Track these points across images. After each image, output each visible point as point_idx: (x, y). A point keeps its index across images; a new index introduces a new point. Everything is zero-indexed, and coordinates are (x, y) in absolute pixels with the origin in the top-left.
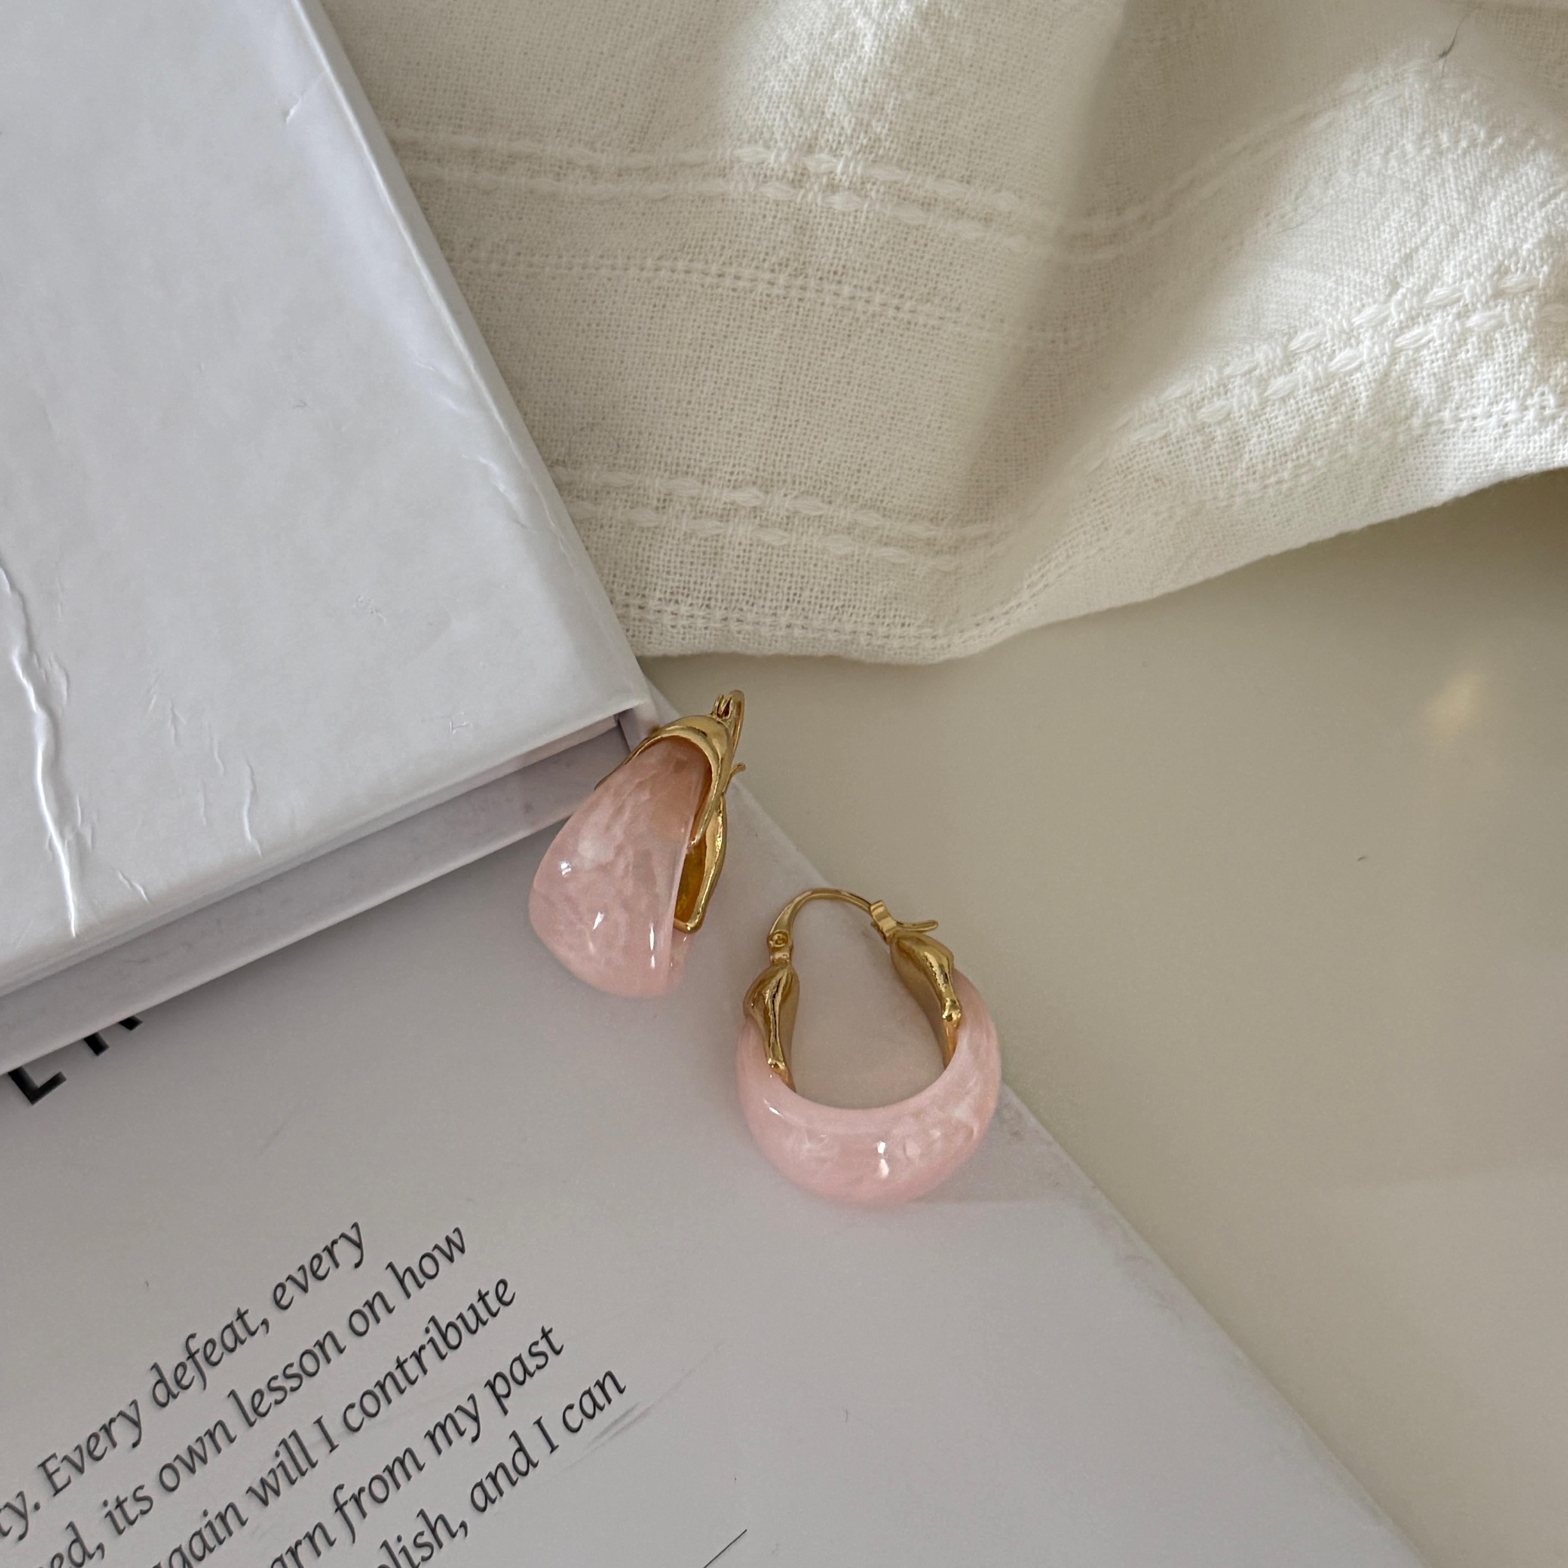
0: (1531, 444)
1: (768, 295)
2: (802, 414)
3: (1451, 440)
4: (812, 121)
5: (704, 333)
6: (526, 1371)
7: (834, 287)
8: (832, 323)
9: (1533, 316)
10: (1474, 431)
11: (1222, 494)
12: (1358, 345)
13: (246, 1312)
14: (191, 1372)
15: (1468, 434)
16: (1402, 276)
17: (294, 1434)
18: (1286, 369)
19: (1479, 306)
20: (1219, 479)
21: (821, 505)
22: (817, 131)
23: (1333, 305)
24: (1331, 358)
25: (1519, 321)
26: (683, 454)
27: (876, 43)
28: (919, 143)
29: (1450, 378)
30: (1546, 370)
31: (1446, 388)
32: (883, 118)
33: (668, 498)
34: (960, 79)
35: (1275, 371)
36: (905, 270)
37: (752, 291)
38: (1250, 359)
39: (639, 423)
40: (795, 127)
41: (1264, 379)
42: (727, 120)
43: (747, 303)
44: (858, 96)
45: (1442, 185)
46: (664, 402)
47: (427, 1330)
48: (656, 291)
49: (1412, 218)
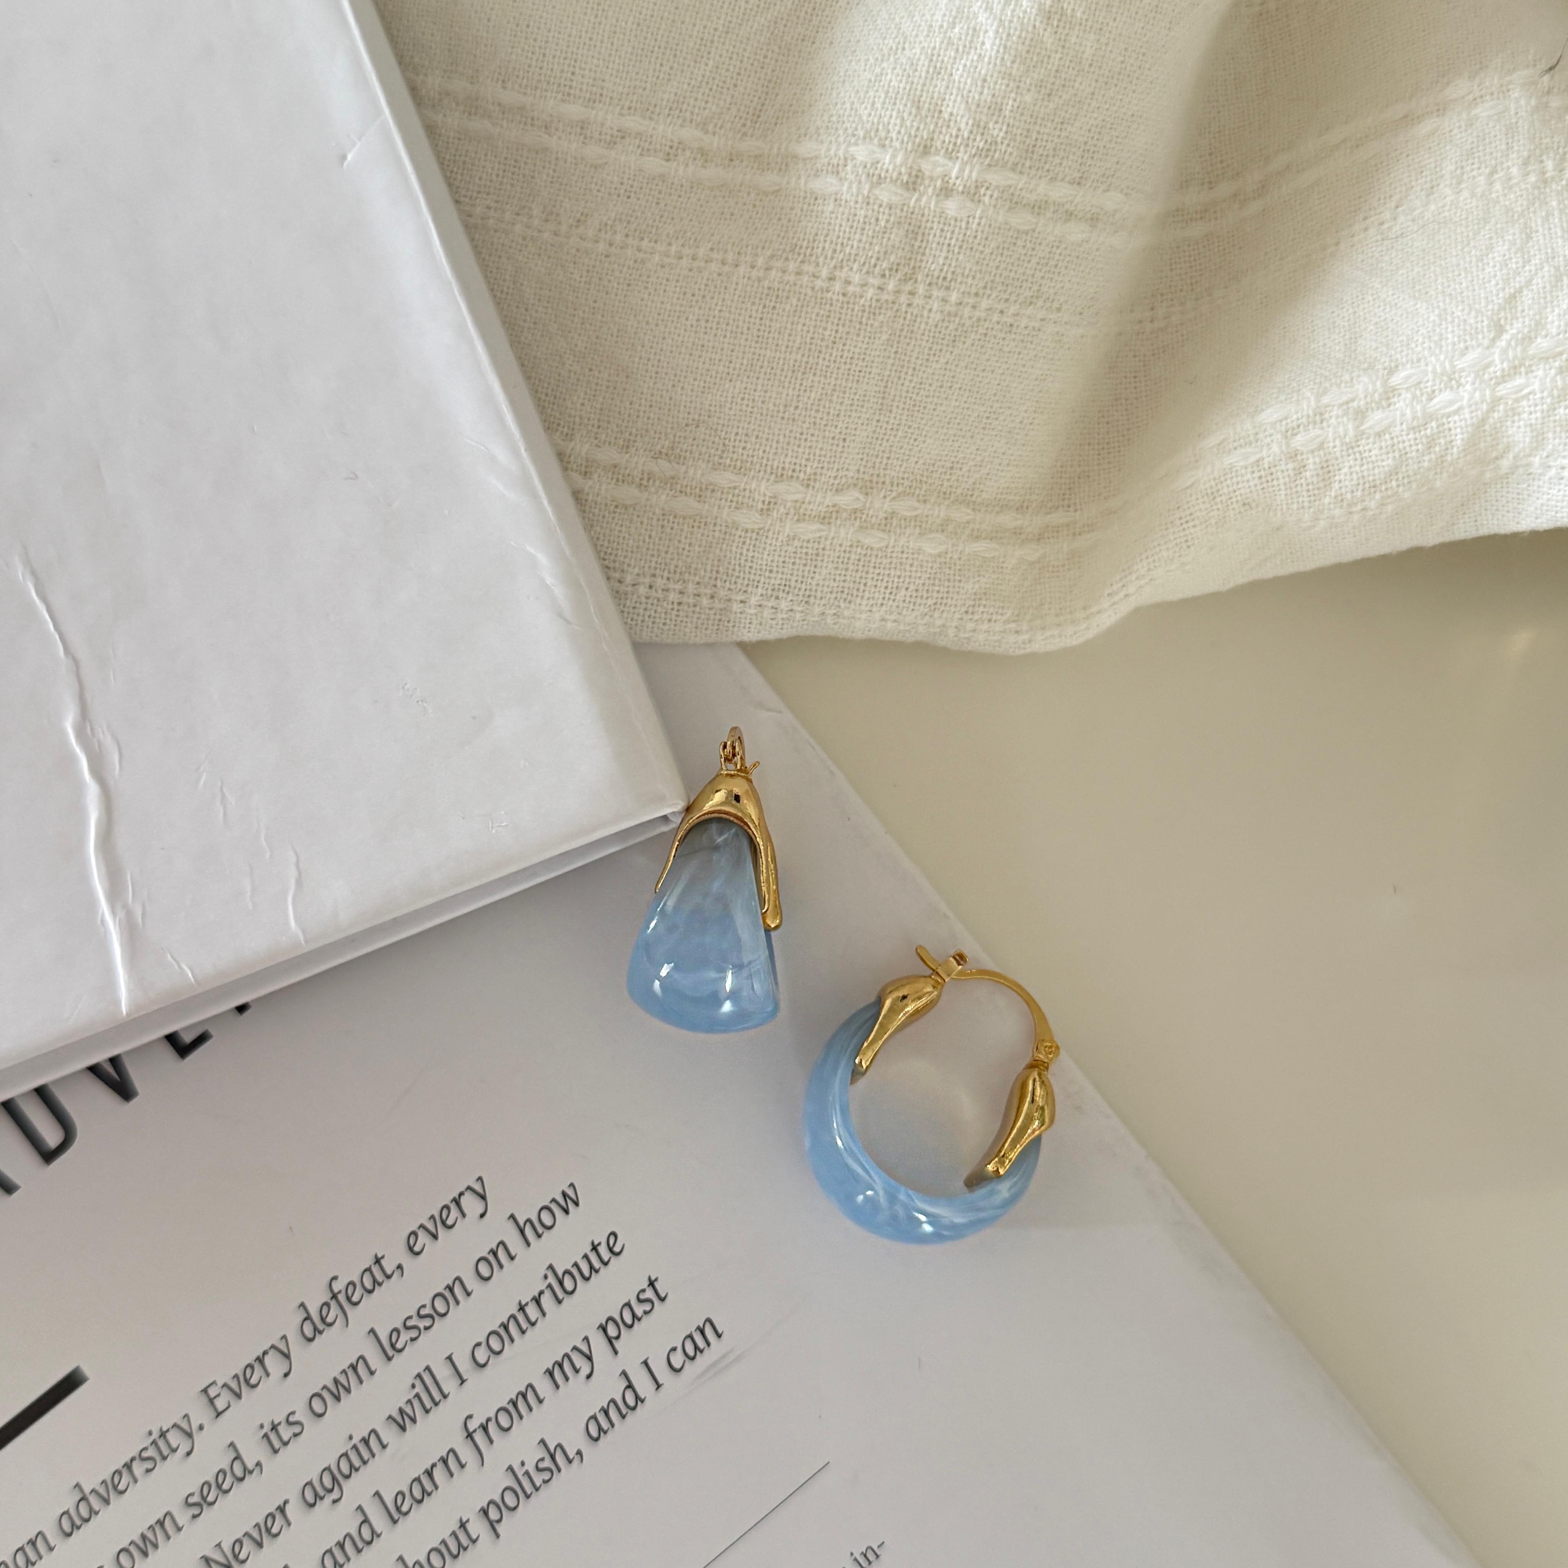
1: (878, 301)
2: (904, 417)
3: (1536, 483)
4: (929, 120)
5: (812, 338)
6: (634, 1315)
7: (942, 293)
8: (938, 330)
10: (1562, 479)
11: (1306, 517)
12: (1458, 387)
13: (383, 1257)
14: (334, 1311)
15: (1555, 481)
16: (1506, 319)
17: (428, 1368)
18: (1384, 403)
20: (1306, 504)
21: (917, 505)
22: (934, 132)
23: (1436, 342)
24: (1430, 399)
26: (788, 460)
27: (997, 42)
28: (1035, 146)
29: (1545, 430)
32: (1001, 120)
33: (773, 500)
34: (1079, 79)
35: (1374, 405)
36: (1012, 275)
37: (861, 297)
38: (1349, 390)
39: (746, 426)
40: (912, 126)
41: (1362, 412)
42: (841, 112)
43: (856, 308)
44: (977, 97)
45: (1546, 219)
46: (771, 405)
47: (546, 1277)
48: (766, 291)
49: (1516, 253)
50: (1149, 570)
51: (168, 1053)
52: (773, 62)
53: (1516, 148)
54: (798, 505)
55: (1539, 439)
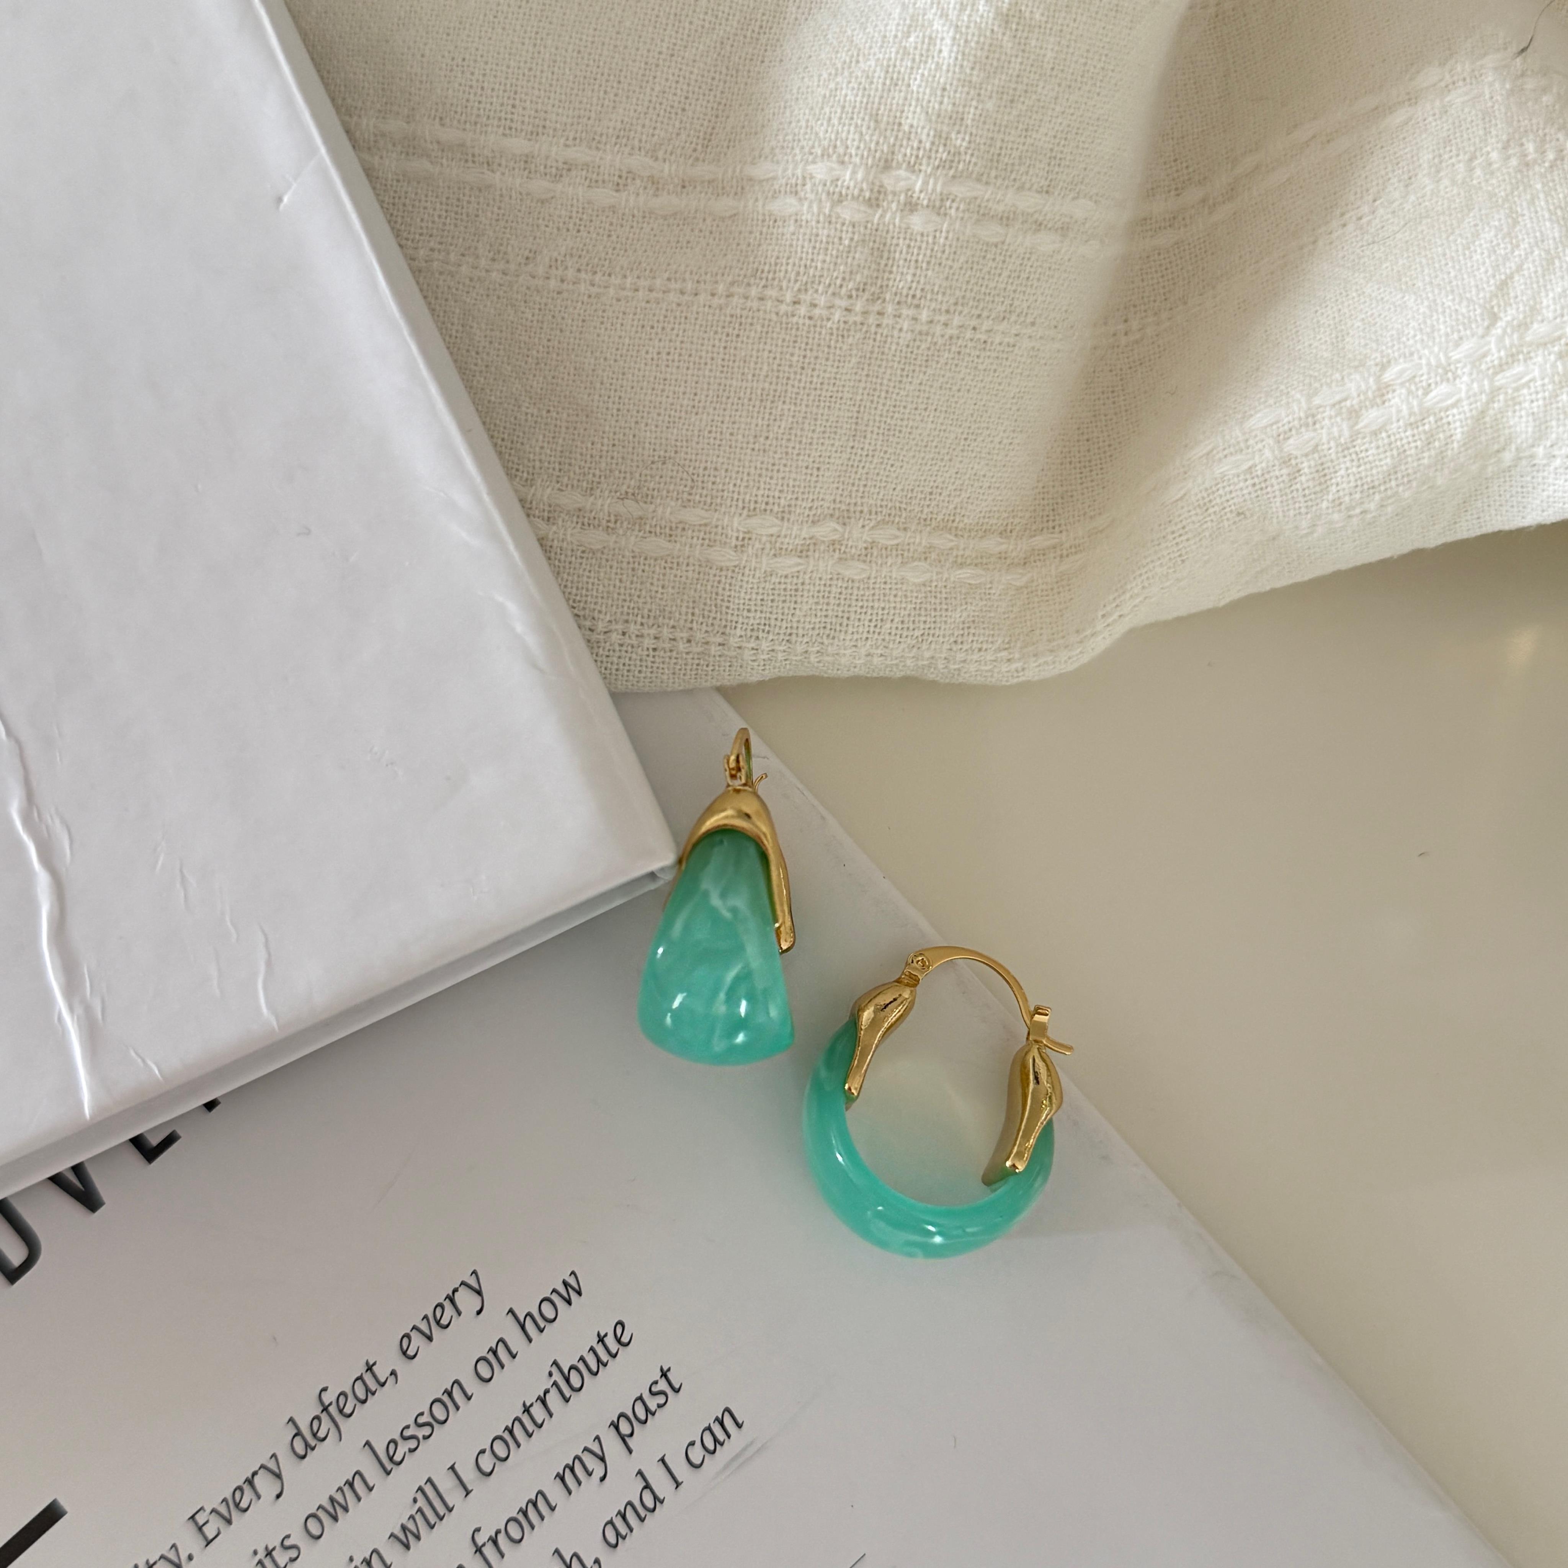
1: (845, 322)
2: (879, 443)
3: (1541, 474)
4: (888, 133)
5: (779, 365)
6: (647, 1410)
7: (911, 312)
8: (910, 350)
11: (1304, 524)
12: (1455, 379)
13: (374, 1364)
14: (326, 1424)
16: (1499, 306)
17: (429, 1480)
18: (1378, 401)
20: (1303, 510)
21: (898, 533)
22: (894, 145)
23: (1428, 334)
24: (1426, 393)
26: (761, 492)
27: (955, 49)
28: (999, 155)
29: (1548, 418)
31: (1543, 427)
32: (963, 129)
33: (747, 536)
34: (1041, 84)
35: (1367, 403)
36: (983, 289)
37: (828, 319)
38: (1341, 389)
39: (715, 459)
40: (871, 141)
41: (1355, 411)
42: (796, 131)
43: (824, 332)
44: (937, 106)
45: (1532, 202)
46: (740, 437)
47: (550, 1374)
48: (728, 319)
49: (1503, 238)
50: (1143, 588)
51: (134, 1157)
52: (722, 84)
53: (1494, 133)
54: (773, 539)
55: (1541, 428)
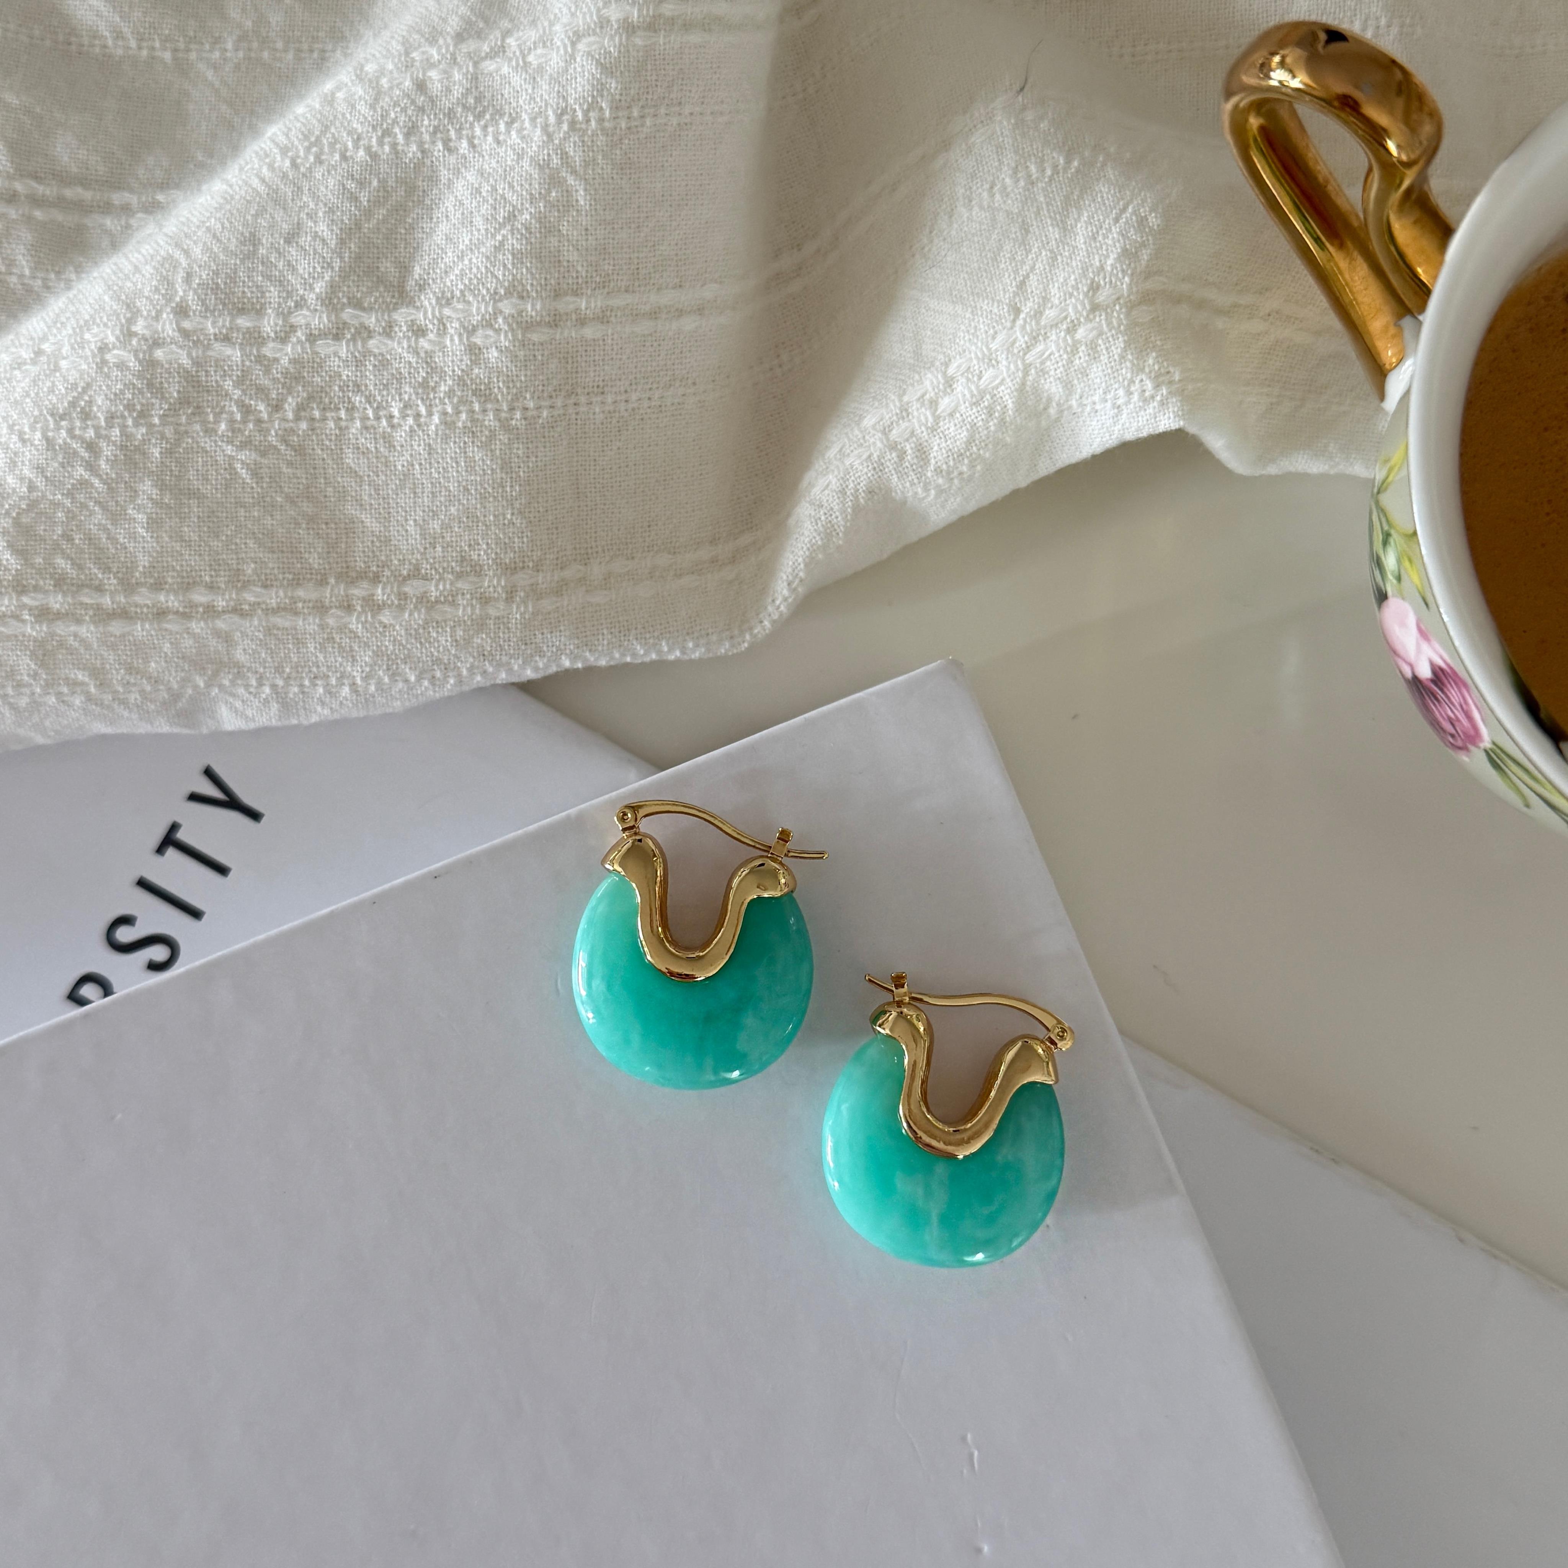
0: (1140, 419)
1: (552, 417)
3: (1081, 419)
7: (599, 399)
8: (604, 426)
9: (1124, 322)
10: (1096, 412)
12: (998, 364)
15: (1092, 414)
16: (1021, 302)
18: (949, 390)
19: (1082, 320)
20: (916, 481)
23: (973, 334)
24: (980, 378)
25: (1114, 327)
28: (638, 269)
29: (1071, 379)
30: (1141, 363)
31: (1069, 386)
35: (941, 394)
36: (649, 369)
37: (539, 417)
38: (921, 386)
40: (541, 278)
41: (934, 401)
43: (536, 428)
44: (584, 243)
45: (1038, 213)
49: (1019, 248)
53: (1006, 162)
55: (1068, 386)
